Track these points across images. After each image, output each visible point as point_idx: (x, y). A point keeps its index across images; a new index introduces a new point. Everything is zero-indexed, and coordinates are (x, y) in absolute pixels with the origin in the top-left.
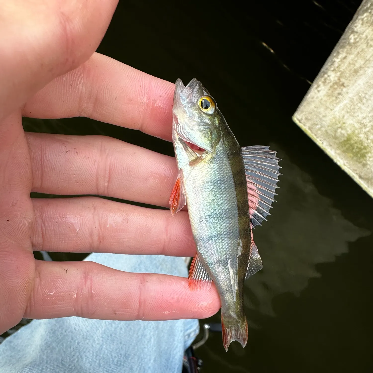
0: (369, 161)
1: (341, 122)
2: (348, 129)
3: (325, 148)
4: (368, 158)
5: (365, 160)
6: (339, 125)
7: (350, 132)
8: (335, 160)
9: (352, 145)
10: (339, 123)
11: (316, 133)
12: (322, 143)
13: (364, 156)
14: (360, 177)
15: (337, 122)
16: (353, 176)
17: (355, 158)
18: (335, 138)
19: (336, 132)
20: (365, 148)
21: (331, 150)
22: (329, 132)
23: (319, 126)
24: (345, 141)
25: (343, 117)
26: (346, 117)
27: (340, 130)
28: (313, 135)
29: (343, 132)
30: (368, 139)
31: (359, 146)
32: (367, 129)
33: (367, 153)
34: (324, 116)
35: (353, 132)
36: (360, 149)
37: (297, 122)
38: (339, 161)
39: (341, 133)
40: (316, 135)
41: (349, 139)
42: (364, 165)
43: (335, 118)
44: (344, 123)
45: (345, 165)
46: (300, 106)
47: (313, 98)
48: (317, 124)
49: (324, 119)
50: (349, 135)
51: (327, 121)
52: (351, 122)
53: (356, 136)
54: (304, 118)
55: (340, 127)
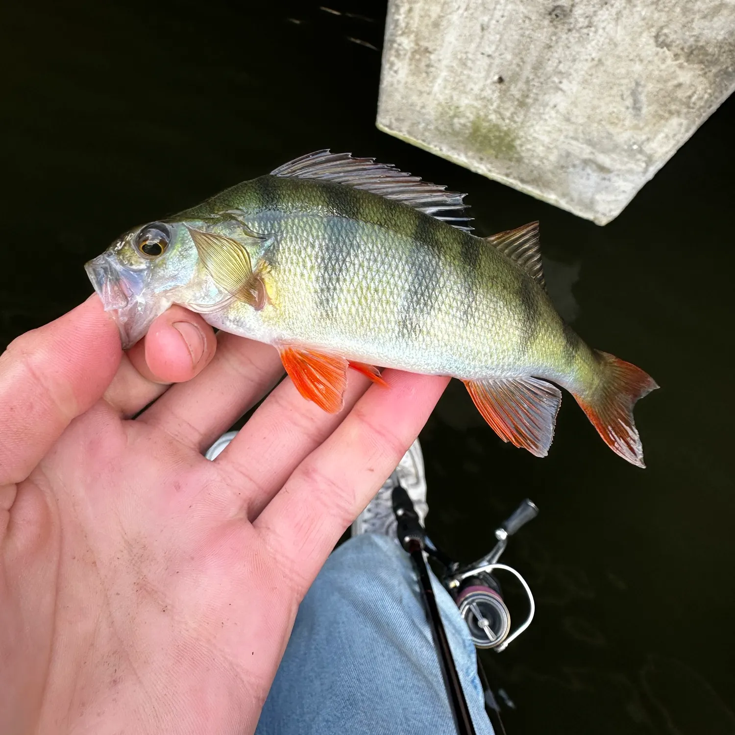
0: (523, 151)
1: (452, 108)
2: (468, 114)
3: (448, 156)
4: (519, 148)
5: (518, 153)
6: (452, 113)
7: (472, 117)
8: (473, 169)
9: (486, 137)
10: (450, 108)
11: (423, 138)
12: (441, 150)
13: (511, 147)
14: (522, 181)
15: (447, 109)
16: (512, 183)
17: (500, 156)
18: (455, 134)
19: (452, 125)
20: (507, 134)
21: (459, 155)
22: (442, 128)
23: (422, 125)
24: (471, 134)
25: (452, 98)
26: (455, 98)
27: (456, 120)
28: (420, 141)
29: (463, 121)
30: (503, 119)
31: (497, 134)
32: (495, 105)
33: (513, 140)
34: (423, 107)
35: (478, 117)
36: (501, 139)
37: (386, 130)
38: (478, 168)
39: (460, 124)
40: (424, 141)
41: (476, 129)
42: (519, 160)
43: (439, 104)
44: (458, 107)
45: (490, 171)
46: (379, 104)
47: (392, 85)
48: (419, 123)
49: (424, 111)
50: (473, 123)
51: (431, 112)
52: (467, 101)
53: (483, 120)
54: (393, 121)
55: (455, 116)
